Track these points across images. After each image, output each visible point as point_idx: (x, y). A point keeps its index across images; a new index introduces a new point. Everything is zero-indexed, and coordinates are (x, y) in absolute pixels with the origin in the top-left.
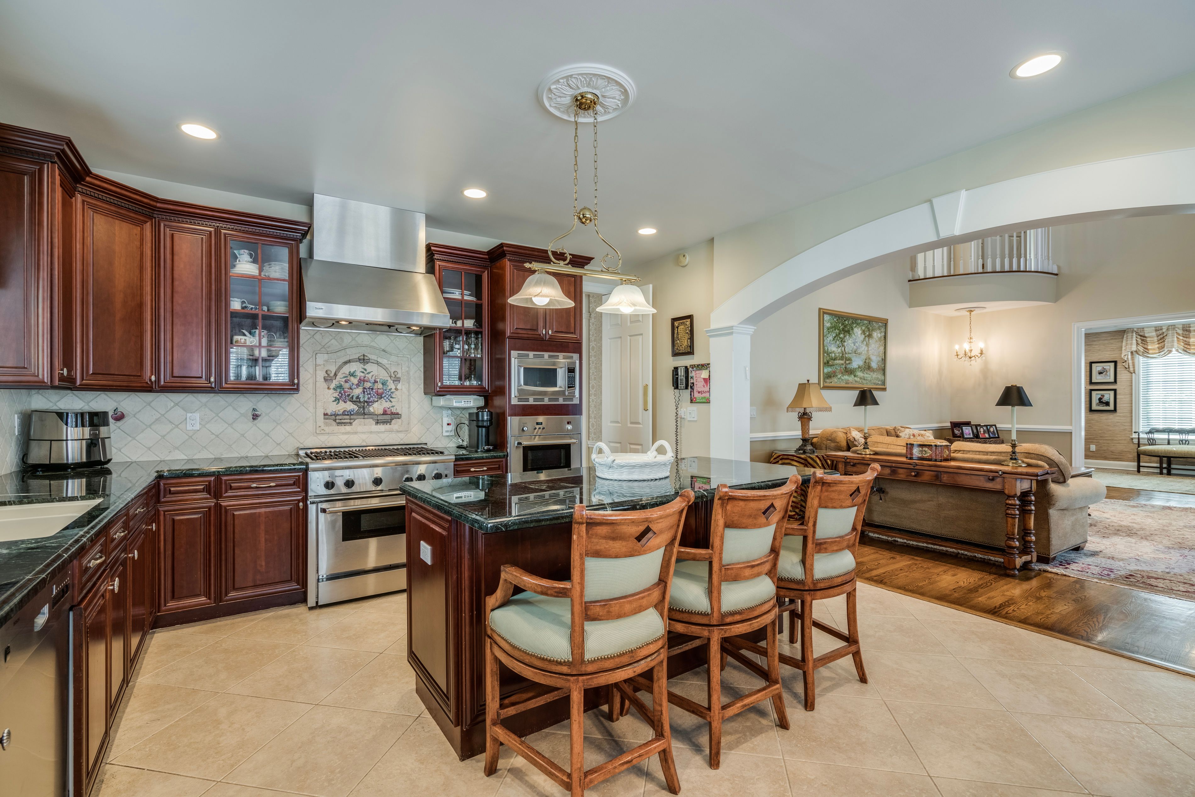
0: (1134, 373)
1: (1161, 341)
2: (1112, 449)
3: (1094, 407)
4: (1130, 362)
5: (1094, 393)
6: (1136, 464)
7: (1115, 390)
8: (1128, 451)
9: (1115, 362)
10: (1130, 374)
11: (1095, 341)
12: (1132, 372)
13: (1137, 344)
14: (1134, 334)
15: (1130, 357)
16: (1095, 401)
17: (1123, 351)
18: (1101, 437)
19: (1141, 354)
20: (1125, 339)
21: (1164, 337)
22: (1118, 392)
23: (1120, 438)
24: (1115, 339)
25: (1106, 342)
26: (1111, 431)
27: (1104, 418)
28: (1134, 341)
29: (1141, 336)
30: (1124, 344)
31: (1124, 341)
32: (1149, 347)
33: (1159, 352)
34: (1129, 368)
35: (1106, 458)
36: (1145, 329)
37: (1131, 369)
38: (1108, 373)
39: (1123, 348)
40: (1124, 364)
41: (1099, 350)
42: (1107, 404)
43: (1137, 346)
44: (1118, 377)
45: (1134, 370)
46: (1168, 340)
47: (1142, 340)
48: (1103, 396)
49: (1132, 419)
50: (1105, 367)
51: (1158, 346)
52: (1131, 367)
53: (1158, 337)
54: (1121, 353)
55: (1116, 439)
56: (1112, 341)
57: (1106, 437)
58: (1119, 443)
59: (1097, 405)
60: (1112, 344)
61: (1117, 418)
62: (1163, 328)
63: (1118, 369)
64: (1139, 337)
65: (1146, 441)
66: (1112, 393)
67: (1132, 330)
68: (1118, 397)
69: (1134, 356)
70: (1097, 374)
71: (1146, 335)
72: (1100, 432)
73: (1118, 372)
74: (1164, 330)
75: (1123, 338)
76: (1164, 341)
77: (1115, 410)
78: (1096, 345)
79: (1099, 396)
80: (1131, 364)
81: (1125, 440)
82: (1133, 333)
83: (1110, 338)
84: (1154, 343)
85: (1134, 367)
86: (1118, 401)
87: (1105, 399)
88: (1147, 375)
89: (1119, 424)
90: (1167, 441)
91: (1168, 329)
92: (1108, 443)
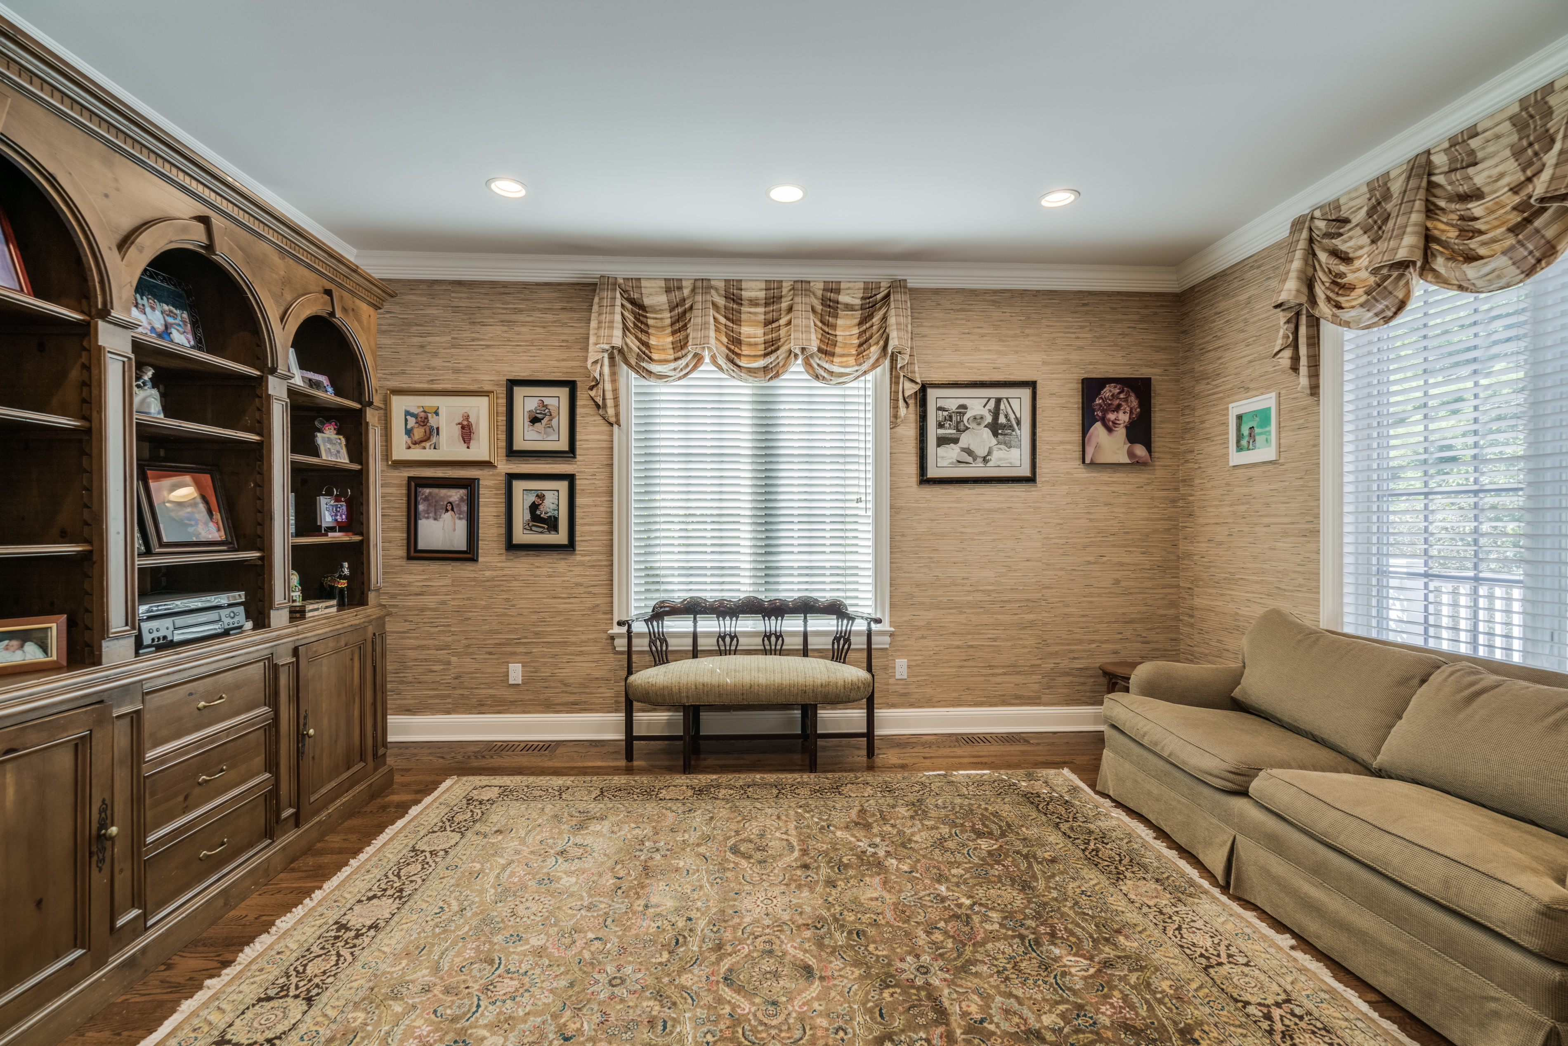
0: (618, 423)
1: (677, 326)
2: (565, 673)
3: (521, 536)
4: (608, 386)
5: (519, 486)
6: (621, 717)
7: (570, 479)
8: (602, 679)
9: (571, 385)
10: (605, 428)
11: (521, 311)
12: (612, 420)
13: (625, 328)
14: (618, 295)
15: (606, 370)
16: (521, 515)
17: (591, 348)
18: (537, 634)
19: (633, 361)
20: (595, 308)
21: (685, 312)
22: (579, 483)
23: (584, 637)
24: (572, 310)
25: (550, 317)
26: (560, 613)
27: (544, 571)
28: (618, 318)
29: (633, 302)
30: (593, 324)
31: (594, 316)
32: (653, 341)
33: (676, 359)
34: (605, 406)
35: (548, 707)
36: (644, 283)
37: (611, 411)
38: (554, 422)
39: (592, 340)
40: (593, 393)
41: (532, 343)
42: (552, 524)
43: (624, 335)
44: (578, 437)
45: (617, 415)
46: (696, 319)
47: (637, 317)
48: (541, 497)
49: (612, 573)
50: (547, 401)
51: (670, 339)
52: (610, 403)
53: (671, 310)
54: (586, 359)
55: (573, 639)
56: (564, 316)
57: (551, 634)
58: (581, 653)
59: (528, 527)
60: (564, 325)
61: (578, 570)
62: (684, 283)
63: (579, 411)
64: (629, 306)
65: (646, 641)
66: (563, 486)
67: (611, 283)
68: (579, 500)
69: (617, 368)
70: (527, 423)
71: (647, 301)
72: (534, 617)
73: (578, 418)
74: (686, 292)
75: (590, 309)
76: (685, 326)
77: (570, 546)
78: (524, 324)
79: (532, 498)
80: (609, 395)
81: (596, 641)
82: (615, 290)
83: (558, 306)
84: (663, 328)
85: (616, 406)
86: (579, 513)
87: (548, 507)
88: (647, 435)
89: (581, 590)
90: (690, 641)
91: (694, 290)
92: (555, 656)
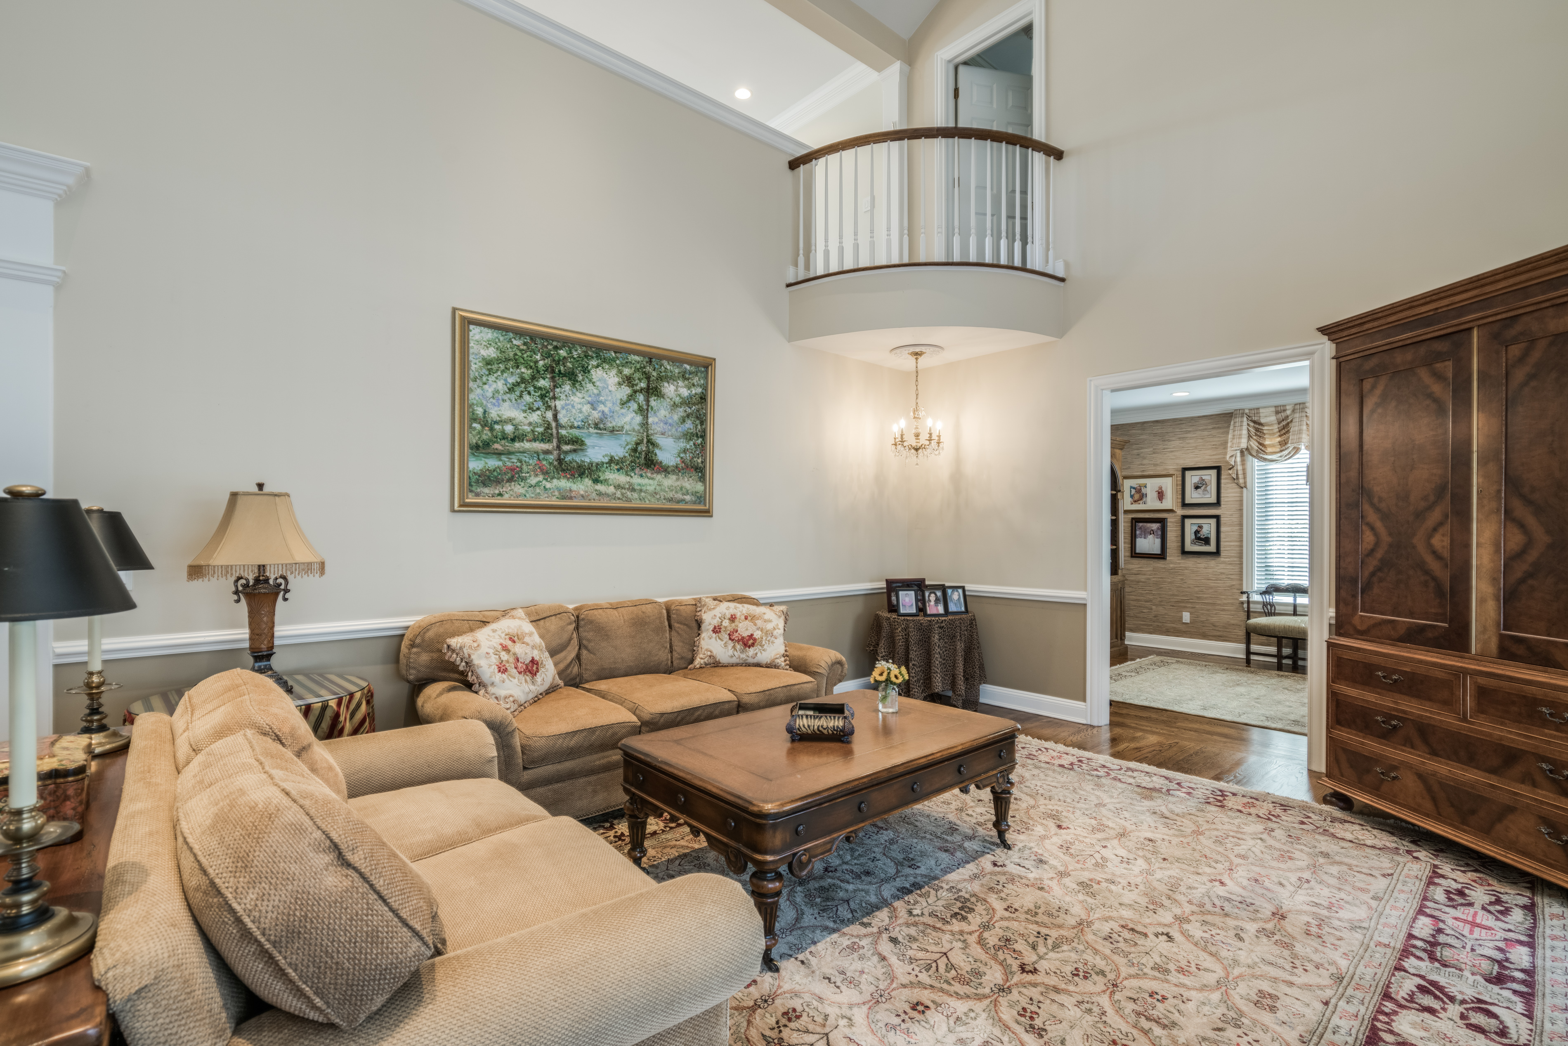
0: (1245, 487)
1: (1284, 431)
2: (1214, 619)
3: (1189, 547)
4: (1240, 468)
5: (1188, 522)
7: (1217, 518)
8: (1237, 625)
9: (1218, 469)
10: (1239, 490)
11: (1189, 432)
12: (1242, 485)
13: (1250, 436)
14: (1245, 419)
15: (1239, 459)
16: (1189, 536)
17: (1229, 449)
18: (1198, 598)
19: (1254, 454)
20: (1232, 427)
21: (1288, 424)
22: (1223, 520)
23: (1225, 601)
24: (1218, 428)
25: (1206, 433)
26: (1211, 588)
27: (1202, 565)
28: (1245, 432)
29: (1255, 422)
30: (1230, 436)
31: (1231, 431)
32: (1267, 442)
33: (1281, 451)
34: (1238, 478)
35: (1204, 636)
36: (1261, 411)
37: (1241, 481)
38: (1208, 488)
39: (1229, 444)
40: (1230, 472)
41: (1196, 448)
42: (1207, 541)
43: (1249, 440)
44: (1222, 495)
45: (1245, 483)
46: (1294, 428)
47: (1257, 430)
48: (1201, 527)
49: (1242, 568)
50: (1204, 477)
51: (1279, 439)
52: (1241, 476)
53: (1279, 423)
54: (1226, 454)
55: (1219, 602)
56: (1214, 432)
57: (1206, 598)
58: (1223, 610)
59: (1193, 543)
60: (1214, 436)
61: (1222, 566)
62: (1288, 407)
63: (1223, 481)
64: (1252, 424)
65: (1260, 606)
66: (1213, 522)
67: (1241, 413)
68: (1223, 529)
69: (1245, 458)
70: (1193, 489)
71: (1263, 421)
72: (1197, 589)
73: (1222, 485)
74: (1288, 412)
75: (1229, 427)
76: (1288, 432)
77: (1217, 553)
78: (1191, 438)
79: (1195, 528)
80: (1240, 472)
81: (1232, 604)
82: (1242, 417)
83: (1210, 427)
84: (1274, 434)
85: (1245, 478)
86: (1222, 535)
87: (1205, 532)
88: (1265, 492)
89: (1224, 576)
90: (1292, 608)
91: (1294, 411)
92: (1208, 610)
